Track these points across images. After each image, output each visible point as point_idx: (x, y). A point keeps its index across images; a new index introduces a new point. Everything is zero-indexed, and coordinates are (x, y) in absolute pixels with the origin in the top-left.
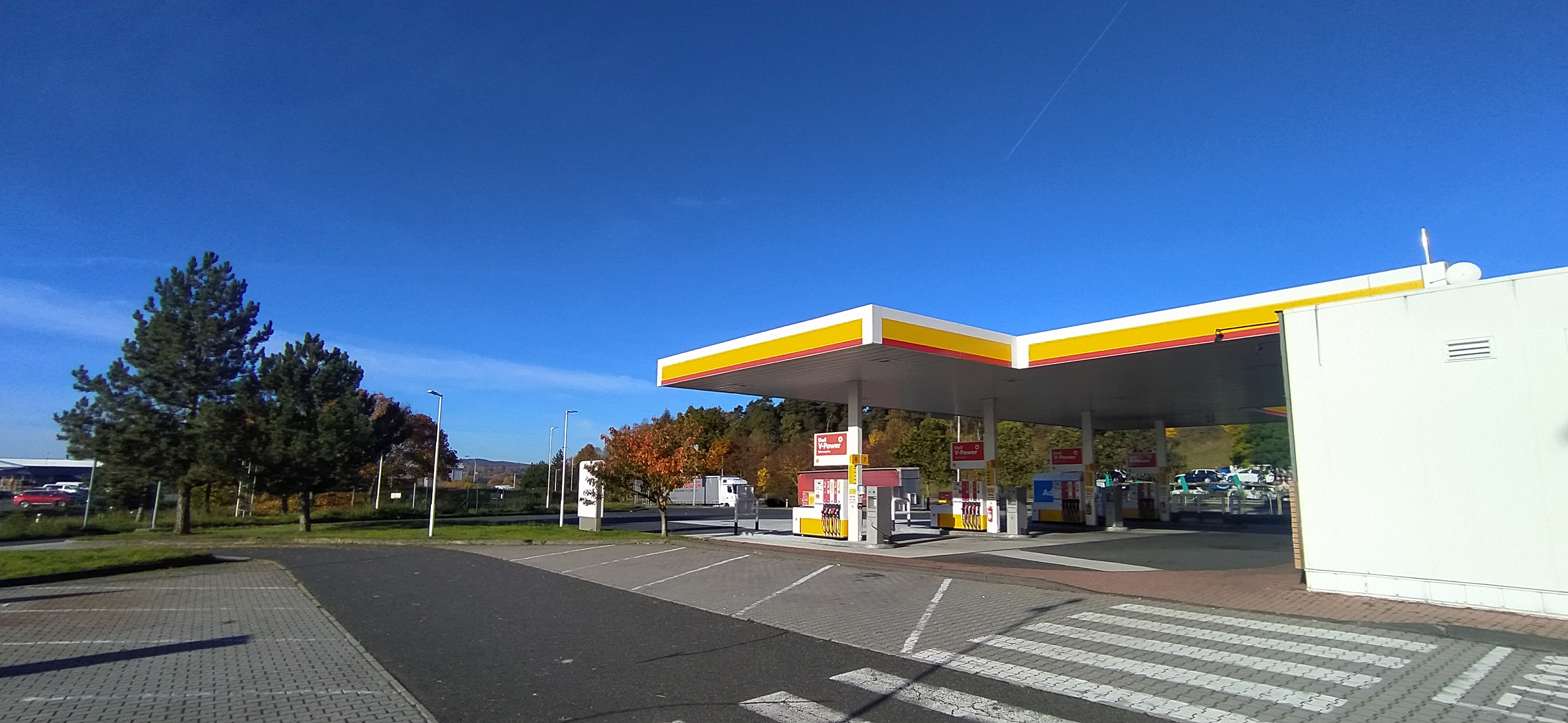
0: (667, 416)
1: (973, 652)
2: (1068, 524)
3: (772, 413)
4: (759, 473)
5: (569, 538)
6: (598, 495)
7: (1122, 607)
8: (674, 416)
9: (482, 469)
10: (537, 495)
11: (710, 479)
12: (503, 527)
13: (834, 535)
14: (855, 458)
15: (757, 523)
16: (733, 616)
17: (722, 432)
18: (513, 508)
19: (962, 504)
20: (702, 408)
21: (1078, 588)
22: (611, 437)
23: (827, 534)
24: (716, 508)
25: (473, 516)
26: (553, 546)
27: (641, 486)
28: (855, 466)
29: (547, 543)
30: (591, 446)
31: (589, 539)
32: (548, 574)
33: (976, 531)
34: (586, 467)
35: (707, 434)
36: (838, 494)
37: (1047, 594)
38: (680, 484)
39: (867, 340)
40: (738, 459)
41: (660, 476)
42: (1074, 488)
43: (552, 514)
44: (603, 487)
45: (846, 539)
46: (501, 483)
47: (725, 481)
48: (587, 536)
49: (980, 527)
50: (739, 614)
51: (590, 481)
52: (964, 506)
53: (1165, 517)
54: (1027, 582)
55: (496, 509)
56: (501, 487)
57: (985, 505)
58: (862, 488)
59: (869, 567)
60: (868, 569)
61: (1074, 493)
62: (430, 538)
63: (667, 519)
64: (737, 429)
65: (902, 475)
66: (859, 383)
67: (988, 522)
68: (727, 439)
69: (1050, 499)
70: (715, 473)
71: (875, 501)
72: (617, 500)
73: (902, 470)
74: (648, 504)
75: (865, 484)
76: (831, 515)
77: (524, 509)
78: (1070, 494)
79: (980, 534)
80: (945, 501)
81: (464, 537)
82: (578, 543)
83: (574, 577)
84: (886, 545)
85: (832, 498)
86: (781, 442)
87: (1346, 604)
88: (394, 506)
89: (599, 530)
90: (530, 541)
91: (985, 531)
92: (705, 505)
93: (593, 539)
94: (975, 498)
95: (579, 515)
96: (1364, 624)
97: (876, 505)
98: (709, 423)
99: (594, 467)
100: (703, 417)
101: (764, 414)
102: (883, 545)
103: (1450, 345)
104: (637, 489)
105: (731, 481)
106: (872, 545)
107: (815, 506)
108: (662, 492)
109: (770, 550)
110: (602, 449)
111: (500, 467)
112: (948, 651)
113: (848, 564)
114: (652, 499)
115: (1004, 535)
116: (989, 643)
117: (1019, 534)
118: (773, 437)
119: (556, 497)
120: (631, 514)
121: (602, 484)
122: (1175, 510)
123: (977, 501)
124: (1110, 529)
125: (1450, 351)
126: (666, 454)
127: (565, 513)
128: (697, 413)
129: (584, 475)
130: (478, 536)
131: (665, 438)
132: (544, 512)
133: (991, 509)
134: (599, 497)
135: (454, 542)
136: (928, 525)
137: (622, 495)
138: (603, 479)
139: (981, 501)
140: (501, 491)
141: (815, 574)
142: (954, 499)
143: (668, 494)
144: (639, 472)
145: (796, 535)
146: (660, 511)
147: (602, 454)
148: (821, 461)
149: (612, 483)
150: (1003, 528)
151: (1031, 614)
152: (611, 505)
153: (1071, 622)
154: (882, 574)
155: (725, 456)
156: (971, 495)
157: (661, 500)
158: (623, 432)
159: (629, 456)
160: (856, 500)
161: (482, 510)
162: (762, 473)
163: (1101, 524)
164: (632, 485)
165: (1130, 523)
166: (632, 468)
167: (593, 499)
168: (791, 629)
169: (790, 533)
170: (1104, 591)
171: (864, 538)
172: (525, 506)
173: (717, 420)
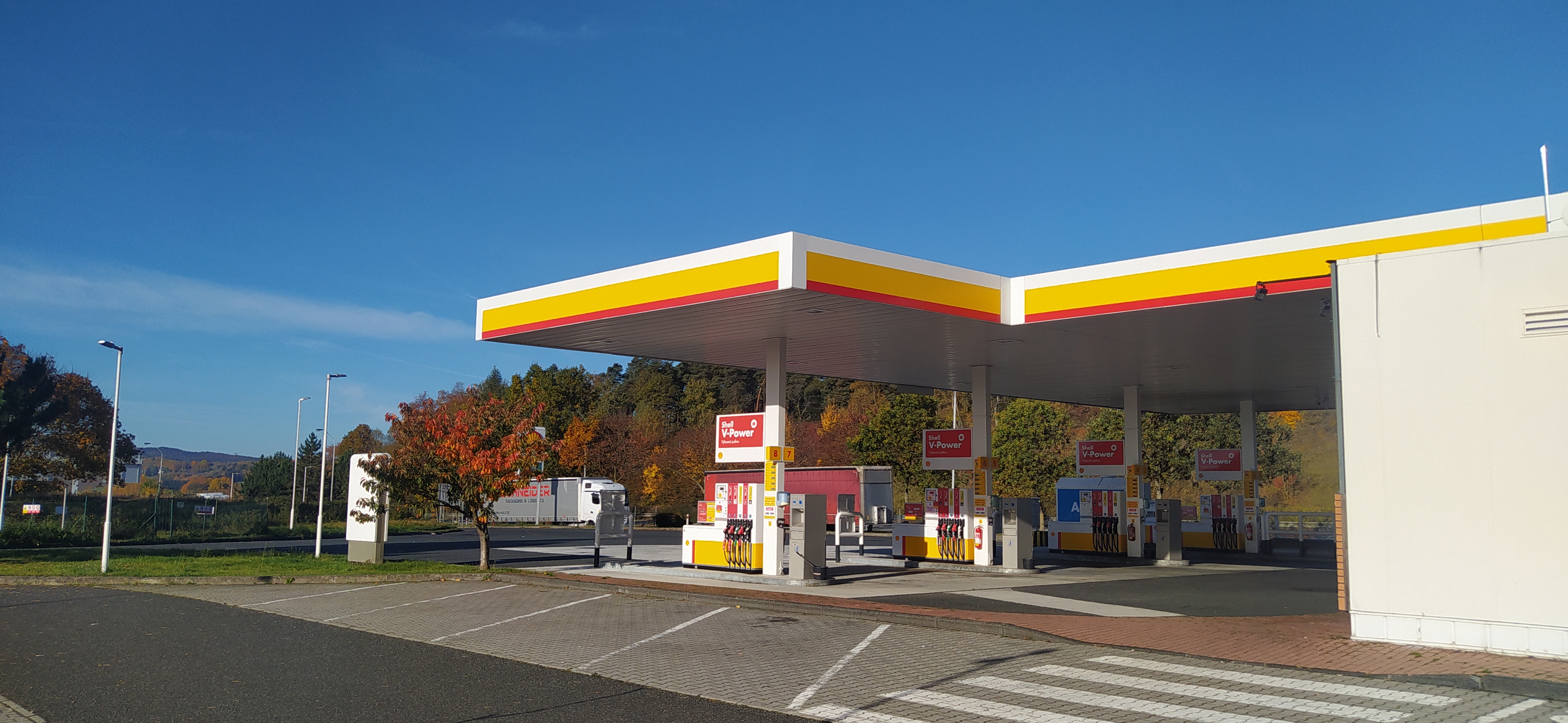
0: (495, 378)
1: (878, 708)
2: (1102, 554)
3: (670, 377)
4: (646, 472)
5: (332, 575)
6: (380, 506)
7: (1101, 660)
8: (507, 379)
9: (172, 464)
10: (275, 509)
11: (564, 483)
12: (219, 559)
13: (742, 566)
14: (774, 453)
15: (630, 550)
16: (574, 670)
17: (585, 407)
18: (233, 530)
19: (937, 522)
20: (554, 368)
21: (1057, 636)
22: (401, 418)
23: (732, 565)
24: (573, 528)
25: (164, 542)
26: (305, 586)
27: (449, 493)
28: (775, 464)
29: (296, 582)
30: (366, 427)
31: (364, 575)
32: (301, 624)
33: (958, 562)
34: (361, 464)
35: (560, 409)
36: (749, 506)
37: (1014, 644)
38: (509, 490)
39: (785, 282)
40: (611, 449)
41: (479, 478)
42: (1110, 501)
43: (300, 539)
44: (388, 494)
45: (759, 571)
46: (205, 489)
47: (588, 486)
48: (361, 571)
49: (963, 557)
50: (582, 668)
51: (367, 485)
52: (940, 525)
53: (1252, 547)
54: (990, 628)
55: (204, 532)
56: (207, 496)
57: (971, 524)
58: (783, 496)
59: (781, 609)
60: (778, 612)
61: (1110, 509)
62: (104, 575)
63: (490, 545)
64: (611, 402)
65: (865, 477)
66: (783, 340)
67: (976, 549)
68: (595, 417)
69: (1076, 517)
70: (575, 472)
71: (803, 515)
72: (409, 515)
73: (865, 470)
74: (458, 520)
75: (789, 489)
76: (738, 536)
77: (252, 531)
78: (1105, 510)
79: (963, 568)
80: (913, 518)
81: (159, 573)
82: (347, 581)
83: (342, 626)
84: (817, 581)
85: (740, 511)
86: (684, 423)
87: (1389, 655)
88: (29, 524)
89: (380, 562)
90: (267, 579)
91: (971, 562)
92: (555, 523)
93: (371, 575)
94: (957, 513)
95: (347, 538)
96: (1395, 678)
97: (803, 520)
98: (564, 393)
99: (374, 463)
100: (554, 383)
101: (656, 378)
102: (812, 581)
103: (1527, 315)
104: (443, 497)
105: (598, 486)
106: (796, 582)
107: (716, 522)
108: (480, 503)
109: (643, 586)
110: (385, 433)
111: (203, 463)
112: (847, 706)
113: (750, 605)
114: (468, 515)
115: (999, 569)
116: (904, 698)
117: (1019, 568)
118: (671, 415)
119: (307, 512)
120: (434, 537)
121: (387, 489)
122: (1266, 537)
123: (961, 518)
124: (1161, 563)
125: (1527, 323)
126: (490, 443)
127: (324, 536)
128: (545, 376)
129: (357, 475)
130: (181, 572)
131: (487, 420)
132: (286, 536)
133: (979, 530)
134: (381, 510)
135: (143, 581)
136: (889, 554)
137: (418, 506)
138: (387, 482)
139: (966, 518)
140: (212, 502)
141: (700, 618)
142: (927, 515)
143: (491, 505)
144: (446, 471)
145: (686, 566)
146: (479, 531)
147: (385, 441)
148: (725, 455)
149: (403, 487)
150: (997, 557)
151: (975, 666)
152: (399, 524)
153: (1024, 676)
154: (797, 617)
155: (590, 445)
156: (951, 508)
157: (479, 514)
158: (421, 410)
159: (431, 448)
160: (775, 514)
161: (180, 532)
162: (651, 472)
163: (1150, 555)
164: (436, 491)
165: (1192, 554)
166: (434, 465)
167: (372, 513)
168: (650, 685)
169: (679, 564)
170: (1091, 640)
171: (786, 571)
172: (252, 526)
173: (578, 389)
